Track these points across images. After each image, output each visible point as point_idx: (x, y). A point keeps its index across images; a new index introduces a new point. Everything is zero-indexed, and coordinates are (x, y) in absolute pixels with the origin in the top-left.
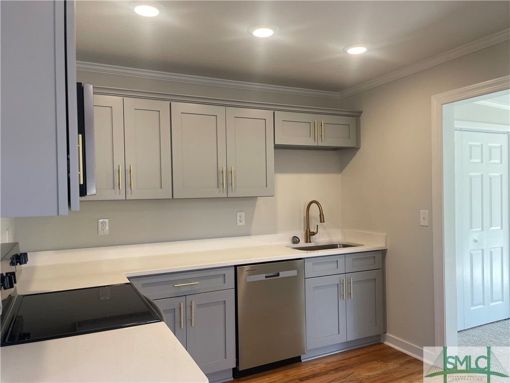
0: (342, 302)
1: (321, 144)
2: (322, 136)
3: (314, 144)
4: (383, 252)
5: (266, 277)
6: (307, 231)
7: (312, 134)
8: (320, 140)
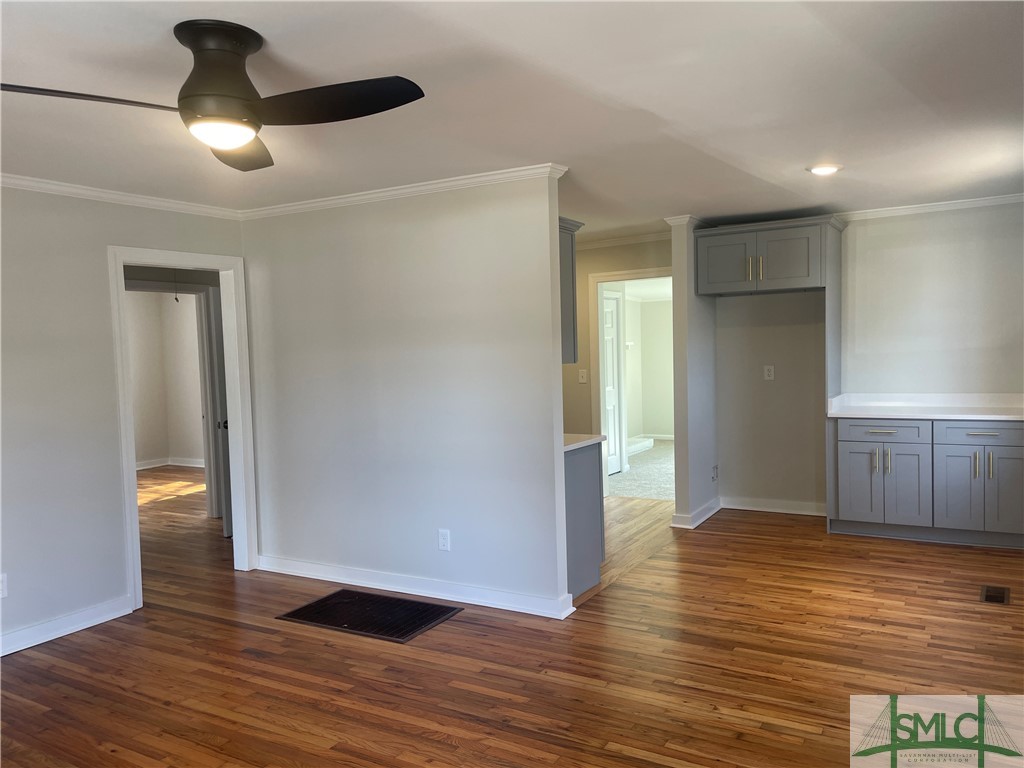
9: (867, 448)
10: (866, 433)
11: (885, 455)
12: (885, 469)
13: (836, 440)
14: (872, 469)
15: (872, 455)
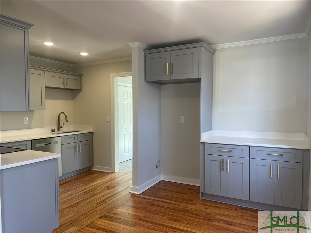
0: (76, 154)
1: (66, 87)
2: (66, 84)
3: (63, 87)
4: (92, 133)
5: (45, 145)
6: (58, 126)
7: (62, 83)
8: (65, 86)
9: (218, 158)
10: (219, 151)
11: (227, 162)
12: (227, 169)
13: (204, 154)
14: (221, 169)
15: (221, 162)
